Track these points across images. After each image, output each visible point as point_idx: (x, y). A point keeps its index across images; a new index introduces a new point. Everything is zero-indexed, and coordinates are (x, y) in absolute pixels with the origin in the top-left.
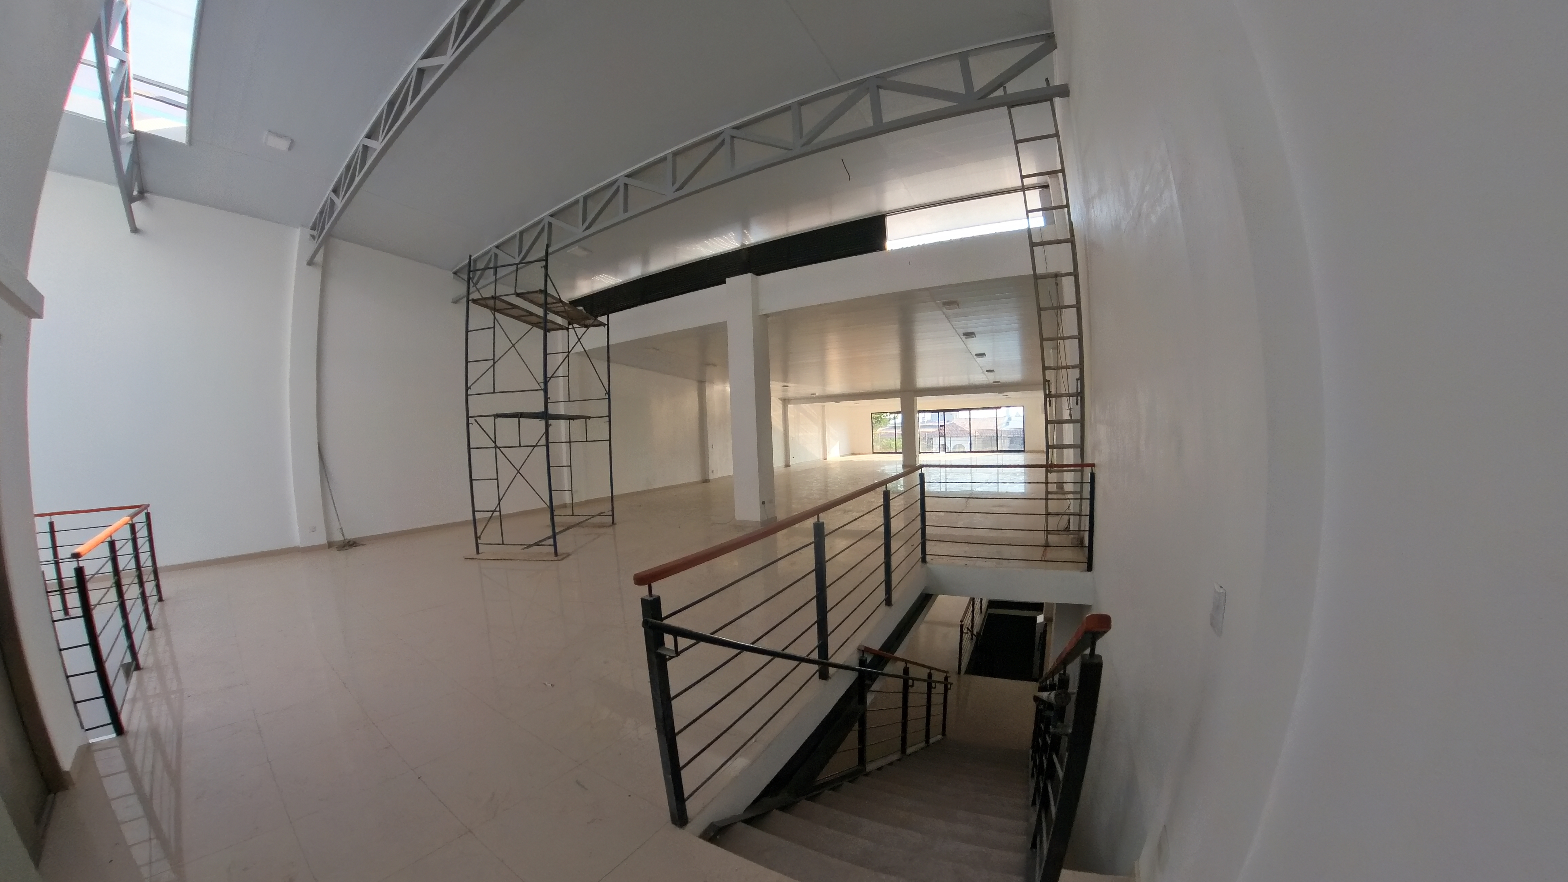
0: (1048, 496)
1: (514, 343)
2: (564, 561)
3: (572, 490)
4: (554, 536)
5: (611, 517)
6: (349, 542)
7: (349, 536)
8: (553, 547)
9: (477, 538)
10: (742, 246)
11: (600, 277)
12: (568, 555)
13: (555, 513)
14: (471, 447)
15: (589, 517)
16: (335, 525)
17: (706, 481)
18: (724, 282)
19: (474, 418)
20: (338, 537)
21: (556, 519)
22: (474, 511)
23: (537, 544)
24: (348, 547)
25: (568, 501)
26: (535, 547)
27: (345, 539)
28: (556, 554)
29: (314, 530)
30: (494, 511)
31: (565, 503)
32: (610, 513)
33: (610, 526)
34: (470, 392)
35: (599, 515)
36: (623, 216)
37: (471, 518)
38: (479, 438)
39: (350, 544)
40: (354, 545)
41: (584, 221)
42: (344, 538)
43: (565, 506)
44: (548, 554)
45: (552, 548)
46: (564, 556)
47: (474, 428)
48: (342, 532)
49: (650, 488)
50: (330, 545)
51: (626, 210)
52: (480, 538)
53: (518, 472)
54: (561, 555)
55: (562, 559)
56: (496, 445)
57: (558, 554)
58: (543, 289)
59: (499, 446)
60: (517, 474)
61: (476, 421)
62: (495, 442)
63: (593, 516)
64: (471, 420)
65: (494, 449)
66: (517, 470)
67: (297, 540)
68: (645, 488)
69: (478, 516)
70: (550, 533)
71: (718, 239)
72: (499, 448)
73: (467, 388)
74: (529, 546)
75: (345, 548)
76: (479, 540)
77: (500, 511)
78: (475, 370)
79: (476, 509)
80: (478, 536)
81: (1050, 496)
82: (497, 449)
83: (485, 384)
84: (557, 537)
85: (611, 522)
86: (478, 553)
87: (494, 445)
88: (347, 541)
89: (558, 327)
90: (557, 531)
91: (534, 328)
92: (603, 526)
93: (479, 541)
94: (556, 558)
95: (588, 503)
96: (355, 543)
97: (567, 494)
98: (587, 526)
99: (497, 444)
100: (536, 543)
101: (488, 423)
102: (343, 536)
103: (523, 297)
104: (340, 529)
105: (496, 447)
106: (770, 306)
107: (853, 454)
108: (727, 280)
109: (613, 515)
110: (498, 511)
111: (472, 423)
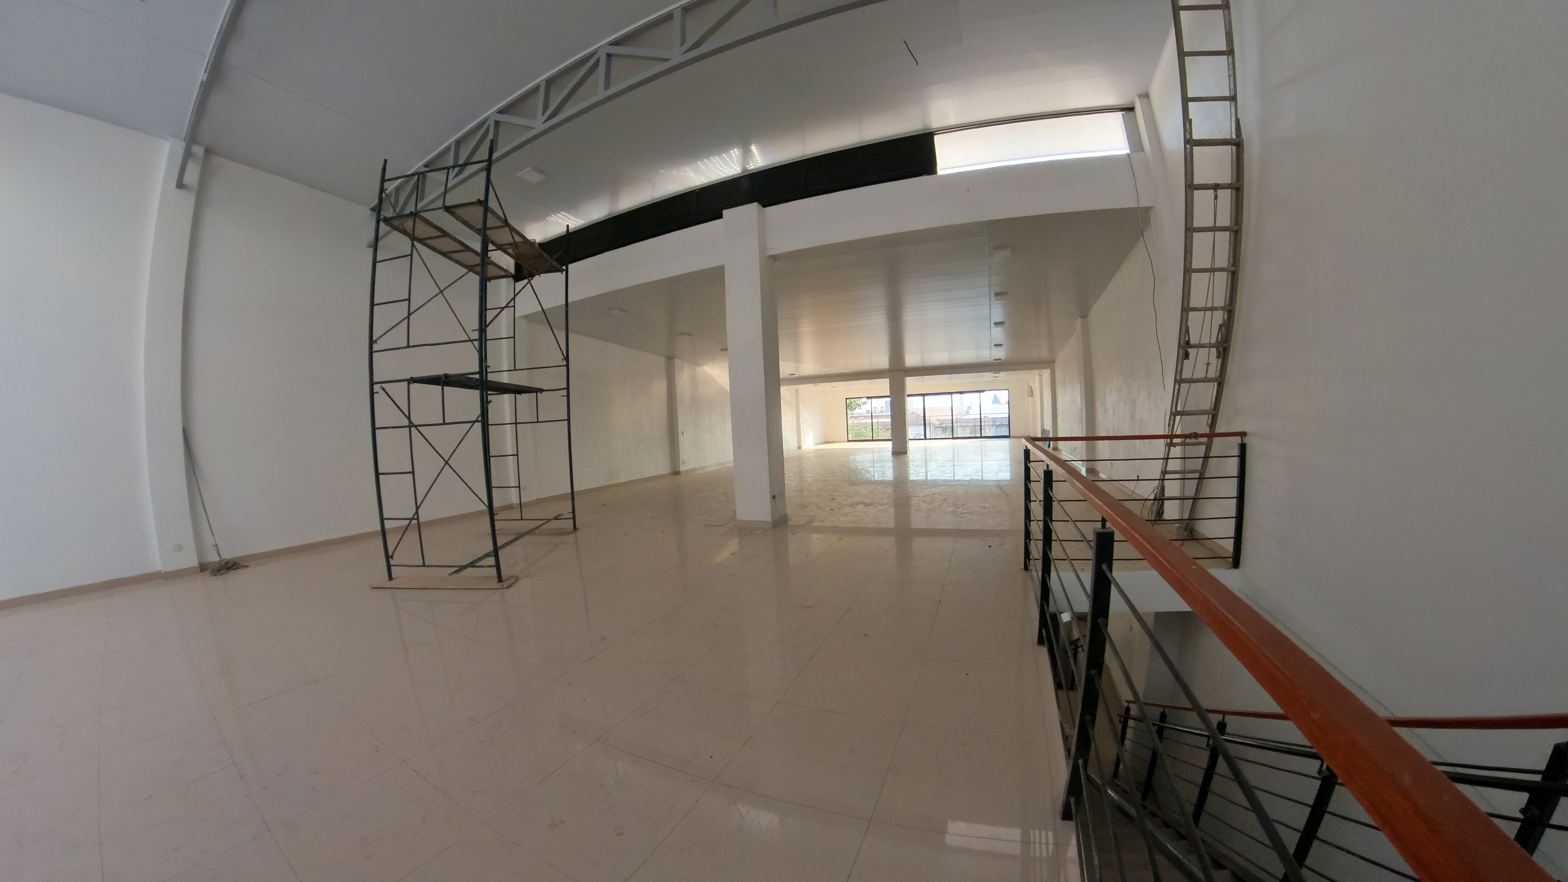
0: (1164, 476)
1: (442, 289)
2: (511, 589)
3: (519, 487)
4: (496, 553)
5: (572, 521)
6: (227, 563)
7: (228, 555)
8: (495, 568)
9: (388, 557)
10: (743, 172)
11: (558, 217)
12: (517, 579)
13: (496, 517)
14: (377, 426)
15: (545, 521)
16: (209, 541)
17: (676, 473)
18: (720, 217)
19: (380, 385)
20: (212, 557)
21: (498, 525)
22: (382, 520)
23: (472, 565)
24: (224, 571)
25: (515, 500)
26: (470, 569)
27: (221, 561)
28: (500, 579)
29: (179, 548)
30: (411, 519)
31: (509, 503)
32: (571, 516)
33: (572, 533)
34: (376, 347)
35: (556, 518)
36: (602, 94)
37: (379, 528)
38: (386, 414)
39: (229, 566)
40: (234, 567)
41: (546, 107)
42: (220, 558)
43: (510, 507)
44: (488, 578)
45: (494, 570)
46: (511, 582)
47: (380, 398)
48: (218, 549)
49: (613, 483)
50: (203, 567)
51: (607, 86)
52: (392, 557)
53: (447, 463)
54: (508, 579)
55: (508, 587)
56: (410, 422)
57: (503, 578)
58: (482, 198)
59: (415, 423)
60: (444, 466)
61: (383, 389)
62: (409, 418)
63: (549, 520)
64: (377, 388)
65: (408, 429)
66: (444, 460)
67: (157, 563)
68: (607, 483)
69: (388, 525)
70: (490, 548)
71: (715, 159)
72: (416, 426)
73: (372, 342)
74: (462, 568)
75: (221, 572)
76: (391, 560)
77: (418, 519)
78: (384, 318)
79: (385, 516)
80: (390, 554)
81: (1167, 476)
82: (413, 429)
83: (398, 337)
84: (501, 553)
85: (572, 526)
86: (390, 577)
87: (407, 423)
88: (225, 561)
89: (503, 274)
90: (499, 544)
91: (471, 273)
92: (562, 532)
93: (392, 562)
94: (499, 585)
95: (539, 502)
96: (235, 564)
97: (514, 492)
98: (540, 534)
99: (412, 419)
100: (471, 563)
101: (398, 391)
102: (219, 555)
103: (453, 212)
104: (215, 546)
105: (411, 425)
106: (781, 245)
107: (827, 442)
108: (725, 212)
109: (574, 518)
110: (415, 519)
111: (377, 392)
